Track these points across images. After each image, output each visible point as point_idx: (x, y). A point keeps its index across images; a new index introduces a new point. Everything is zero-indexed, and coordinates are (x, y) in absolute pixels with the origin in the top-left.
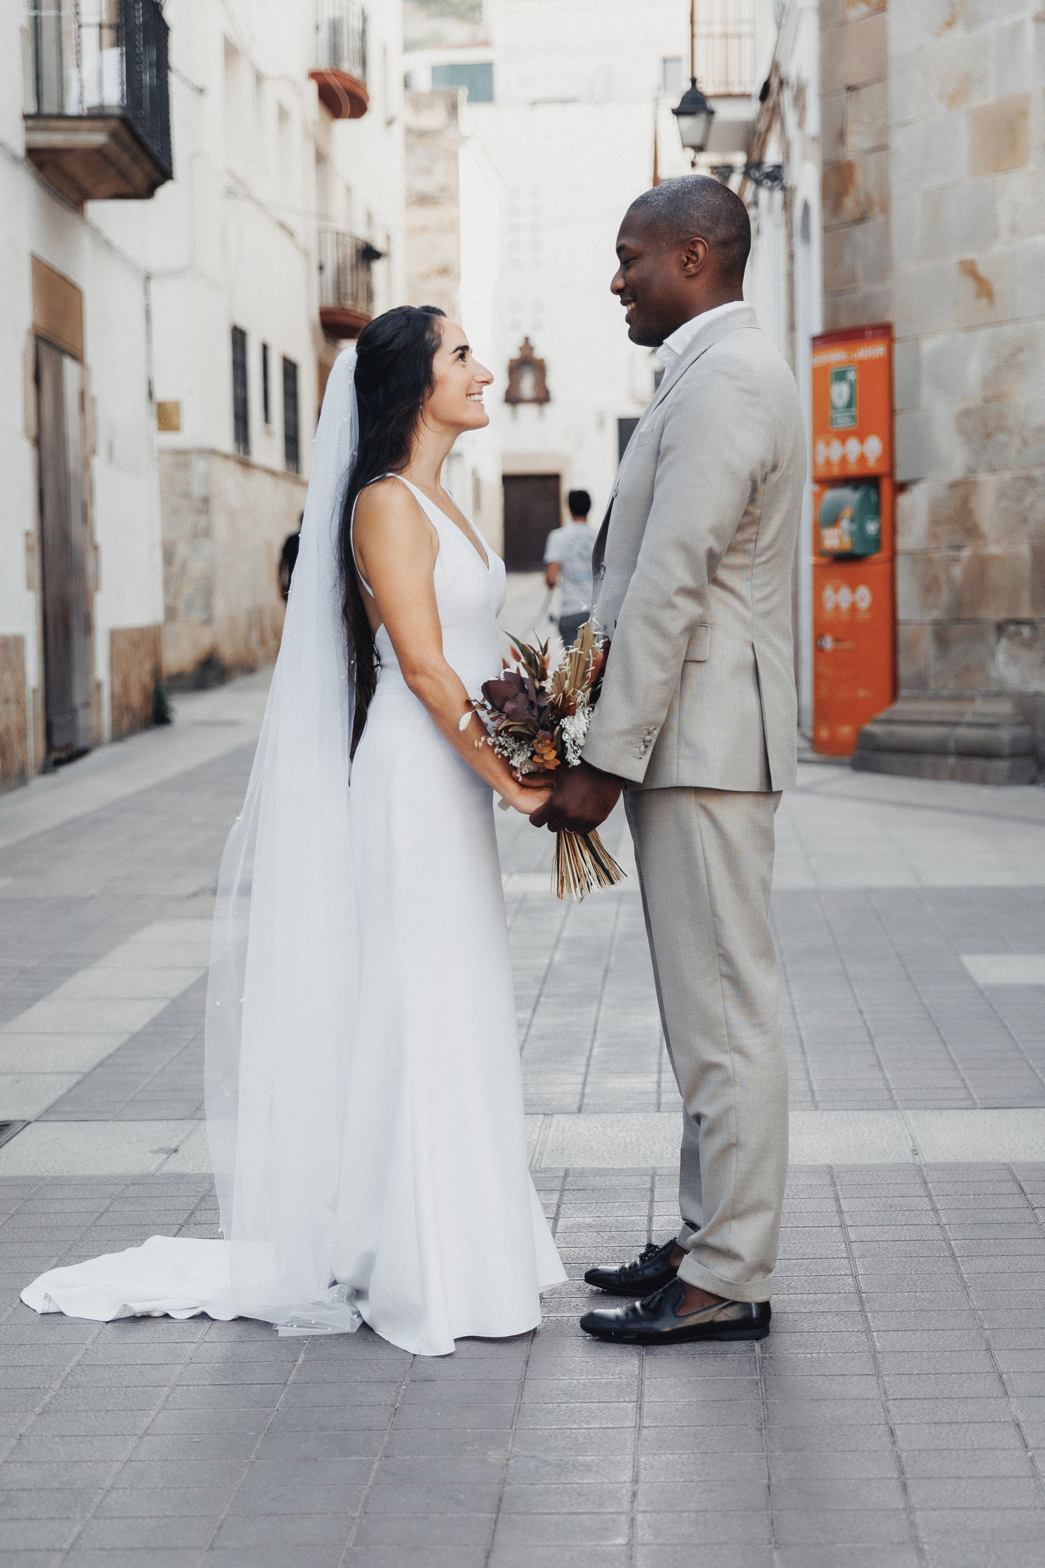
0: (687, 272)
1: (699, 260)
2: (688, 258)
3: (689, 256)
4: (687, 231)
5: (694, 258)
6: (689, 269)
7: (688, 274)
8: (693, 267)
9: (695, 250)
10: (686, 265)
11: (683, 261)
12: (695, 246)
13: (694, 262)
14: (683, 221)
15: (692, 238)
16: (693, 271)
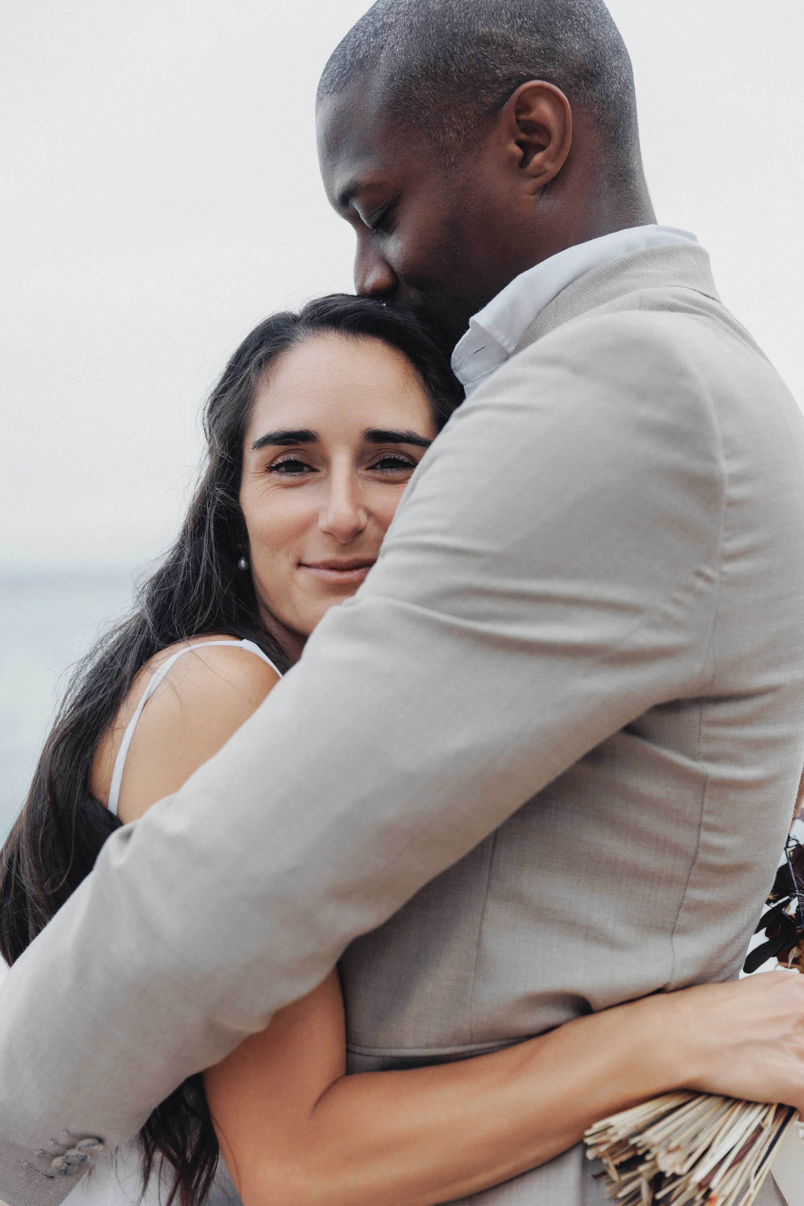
0: (536, 176)
1: (556, 135)
2: (519, 143)
3: (523, 136)
4: (495, 80)
5: (536, 139)
6: (540, 166)
7: (539, 181)
8: (546, 158)
9: (533, 115)
10: (524, 162)
11: (513, 157)
12: (528, 108)
13: (541, 148)
14: (474, 62)
15: (512, 92)
16: (552, 168)
